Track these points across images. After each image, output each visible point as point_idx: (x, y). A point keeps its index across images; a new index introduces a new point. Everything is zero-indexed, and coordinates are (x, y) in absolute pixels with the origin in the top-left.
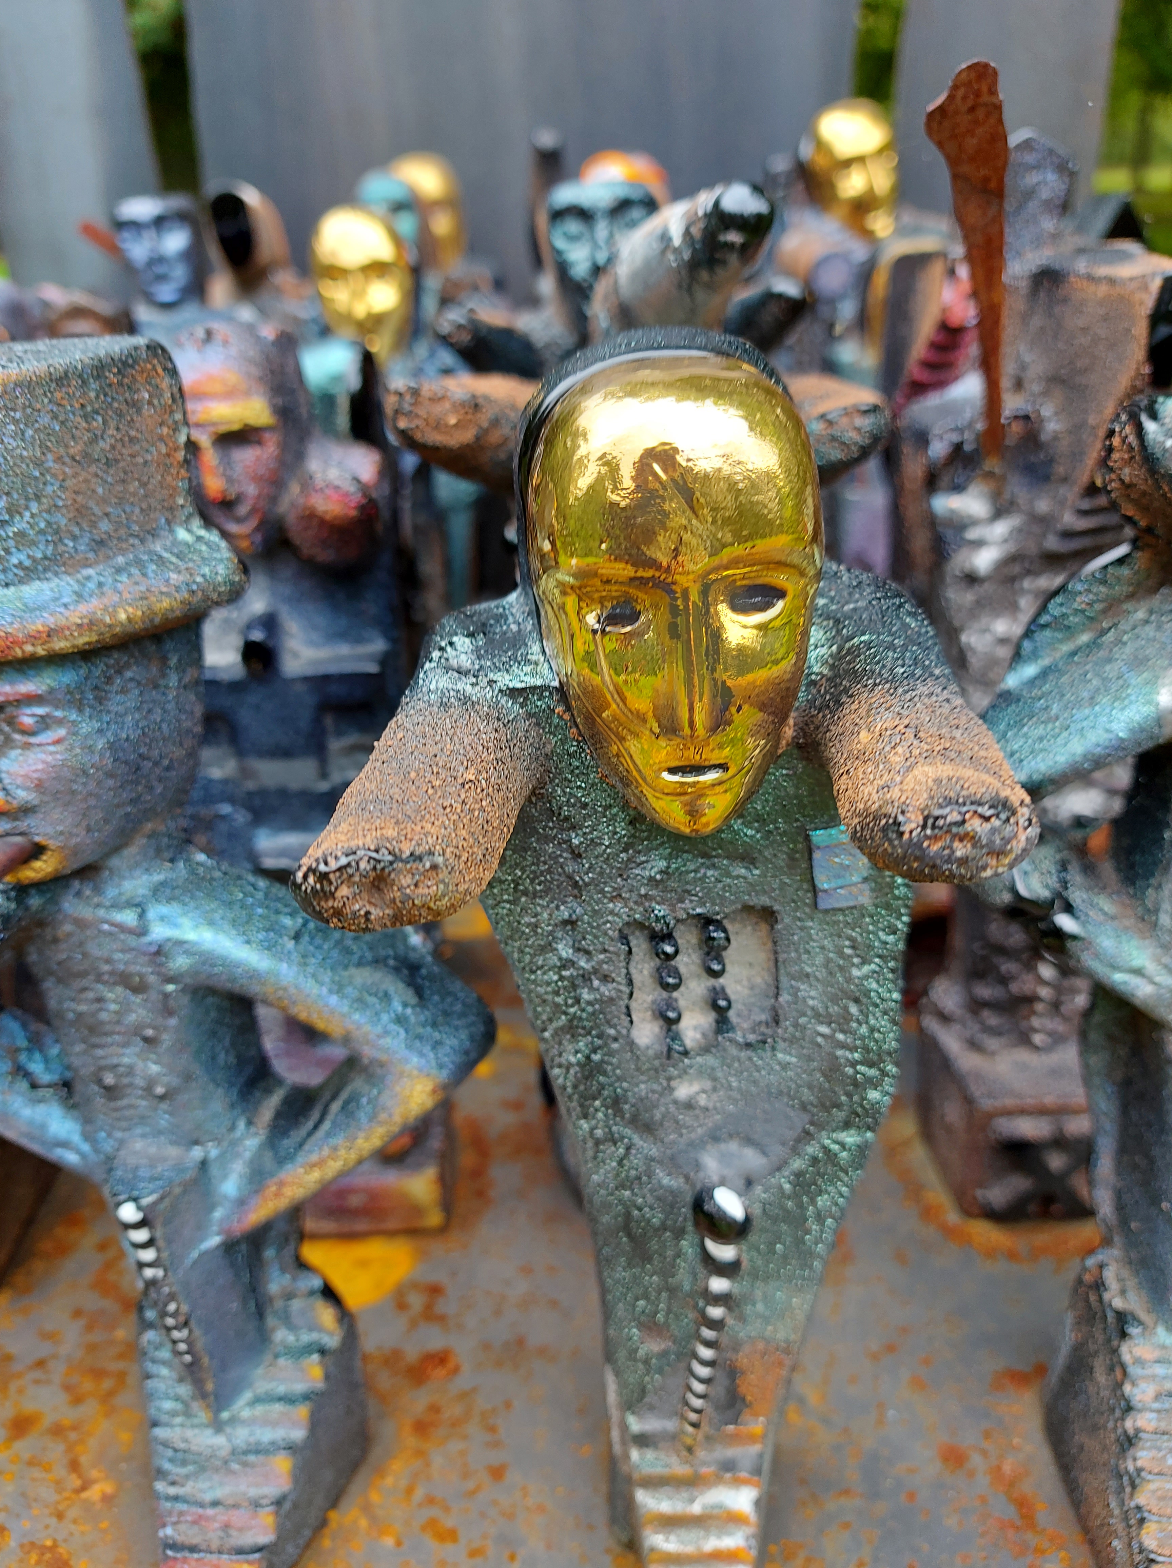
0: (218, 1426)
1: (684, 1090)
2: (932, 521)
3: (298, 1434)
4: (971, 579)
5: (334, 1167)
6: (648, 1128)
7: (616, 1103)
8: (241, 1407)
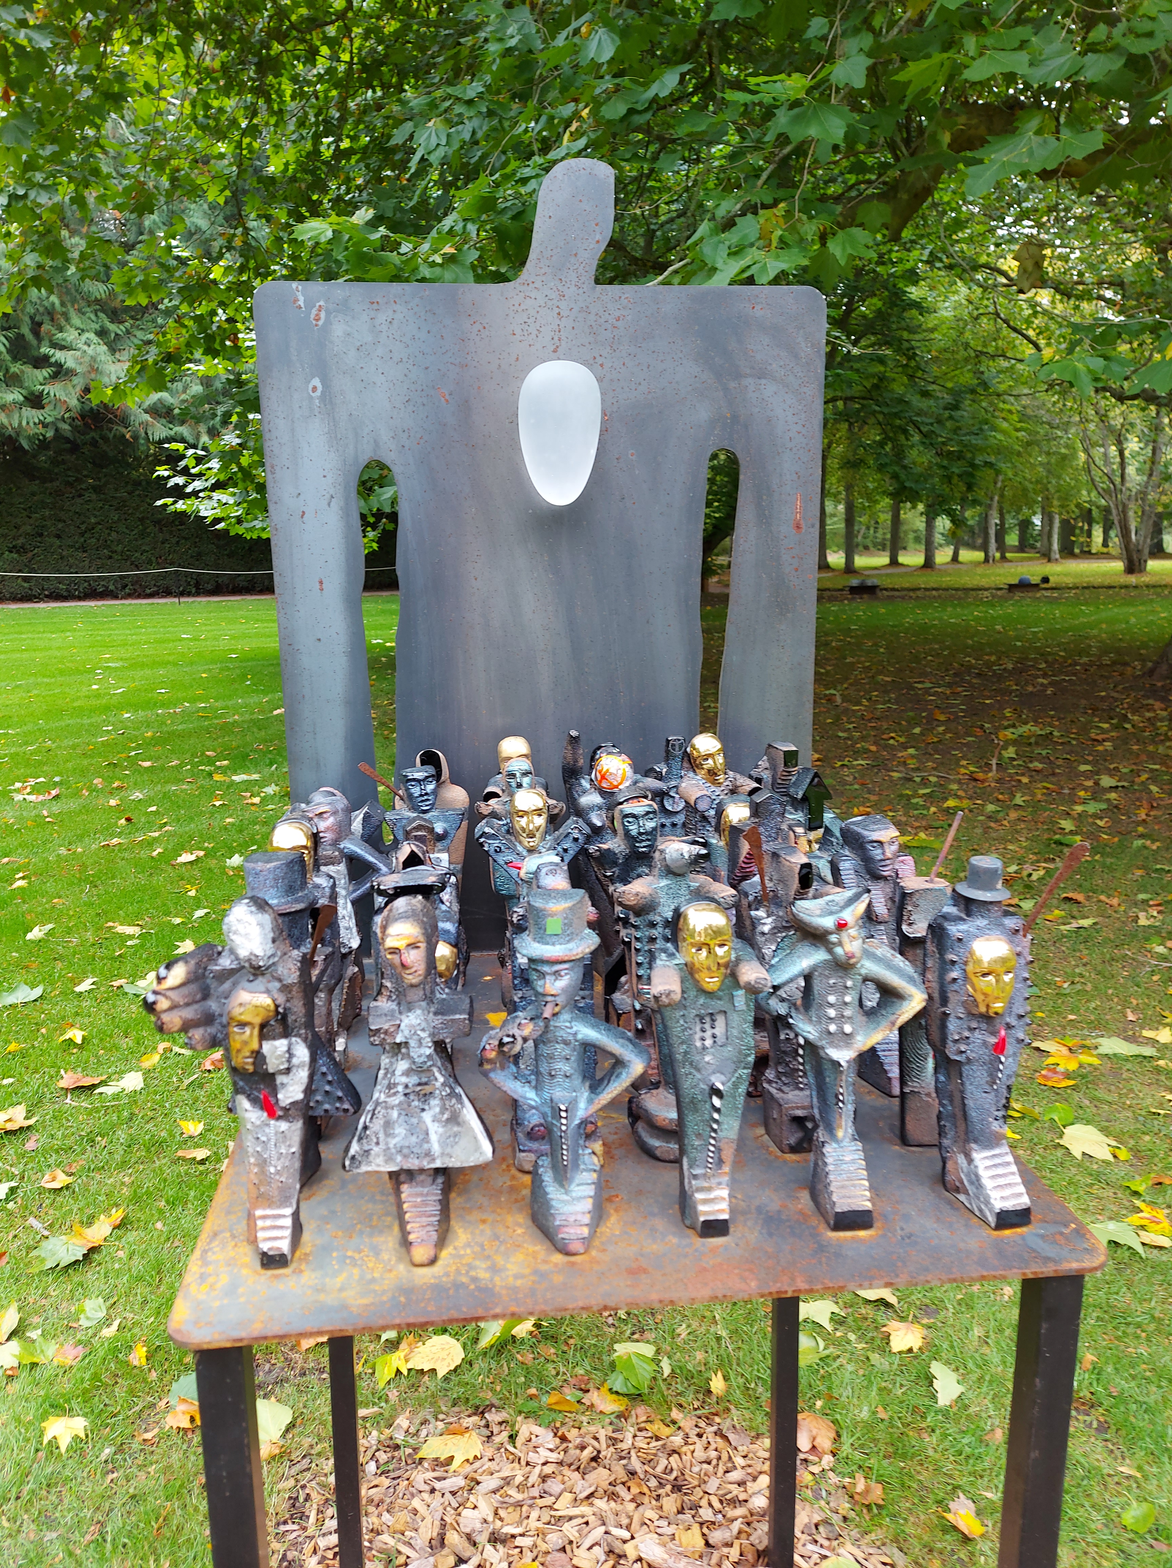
0: (566, 1193)
1: (707, 1059)
2: (751, 918)
3: (592, 1193)
4: (763, 934)
5: (616, 1093)
6: (698, 1070)
7: (691, 1064)
8: (573, 1187)
